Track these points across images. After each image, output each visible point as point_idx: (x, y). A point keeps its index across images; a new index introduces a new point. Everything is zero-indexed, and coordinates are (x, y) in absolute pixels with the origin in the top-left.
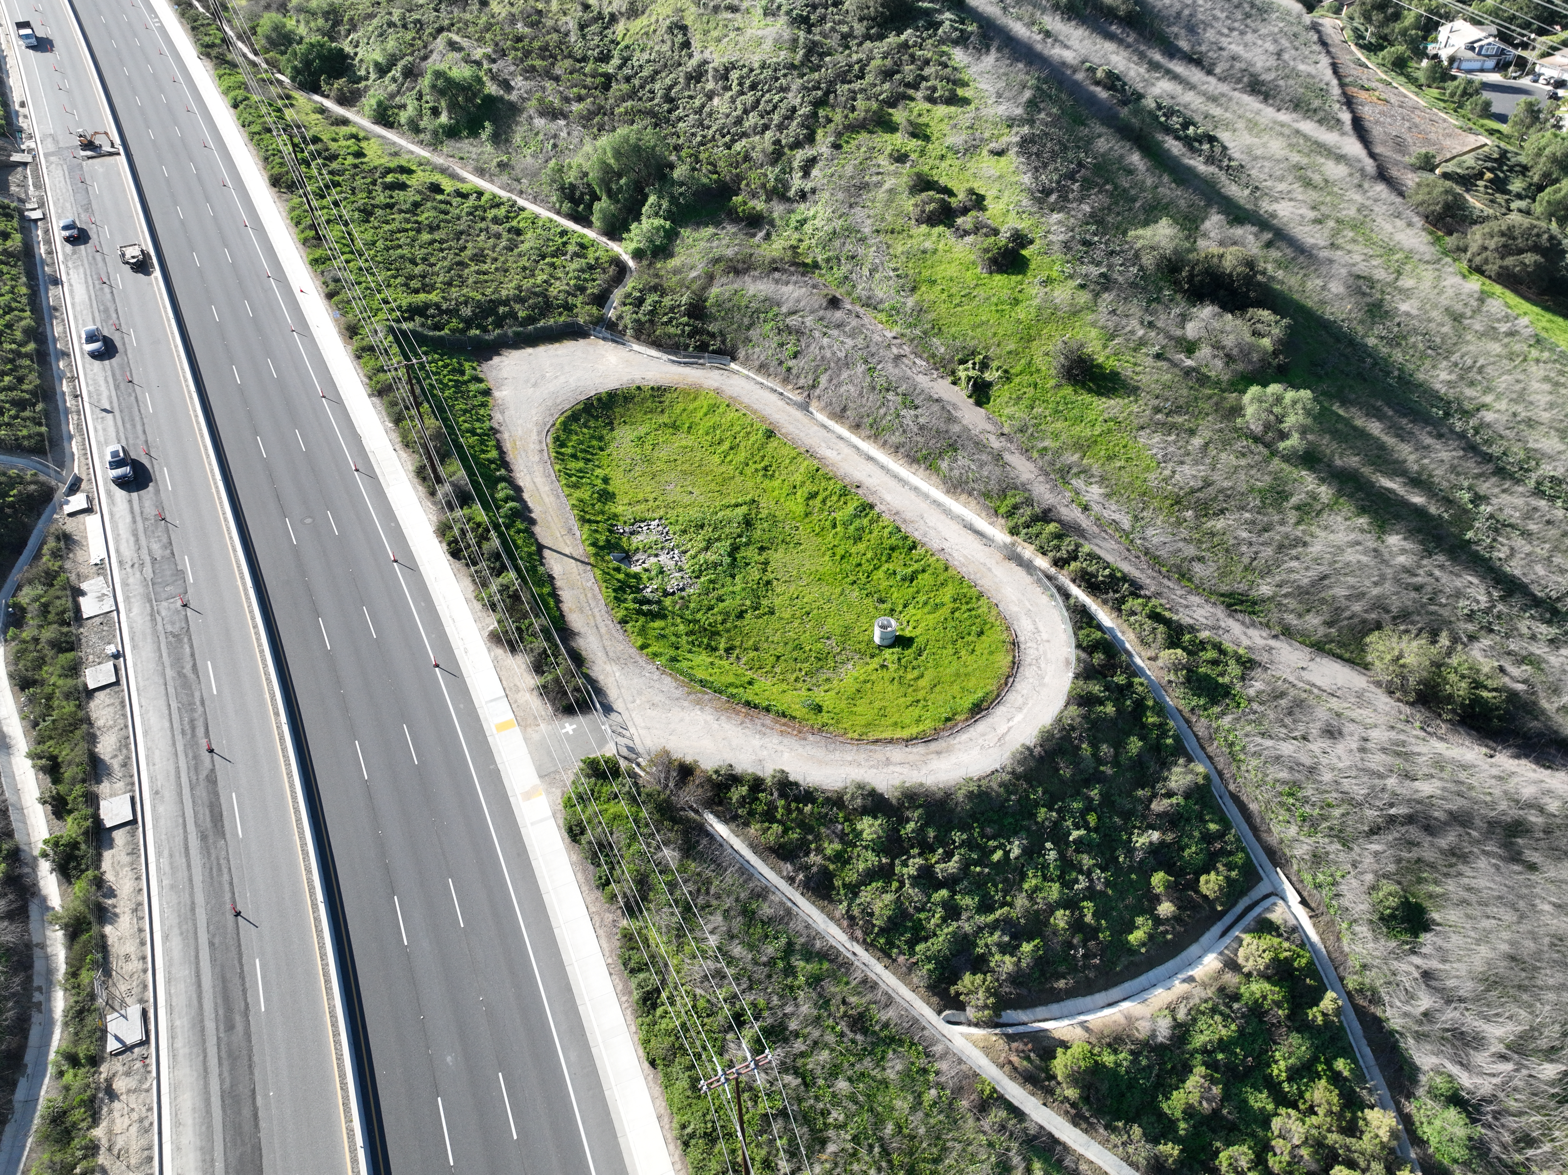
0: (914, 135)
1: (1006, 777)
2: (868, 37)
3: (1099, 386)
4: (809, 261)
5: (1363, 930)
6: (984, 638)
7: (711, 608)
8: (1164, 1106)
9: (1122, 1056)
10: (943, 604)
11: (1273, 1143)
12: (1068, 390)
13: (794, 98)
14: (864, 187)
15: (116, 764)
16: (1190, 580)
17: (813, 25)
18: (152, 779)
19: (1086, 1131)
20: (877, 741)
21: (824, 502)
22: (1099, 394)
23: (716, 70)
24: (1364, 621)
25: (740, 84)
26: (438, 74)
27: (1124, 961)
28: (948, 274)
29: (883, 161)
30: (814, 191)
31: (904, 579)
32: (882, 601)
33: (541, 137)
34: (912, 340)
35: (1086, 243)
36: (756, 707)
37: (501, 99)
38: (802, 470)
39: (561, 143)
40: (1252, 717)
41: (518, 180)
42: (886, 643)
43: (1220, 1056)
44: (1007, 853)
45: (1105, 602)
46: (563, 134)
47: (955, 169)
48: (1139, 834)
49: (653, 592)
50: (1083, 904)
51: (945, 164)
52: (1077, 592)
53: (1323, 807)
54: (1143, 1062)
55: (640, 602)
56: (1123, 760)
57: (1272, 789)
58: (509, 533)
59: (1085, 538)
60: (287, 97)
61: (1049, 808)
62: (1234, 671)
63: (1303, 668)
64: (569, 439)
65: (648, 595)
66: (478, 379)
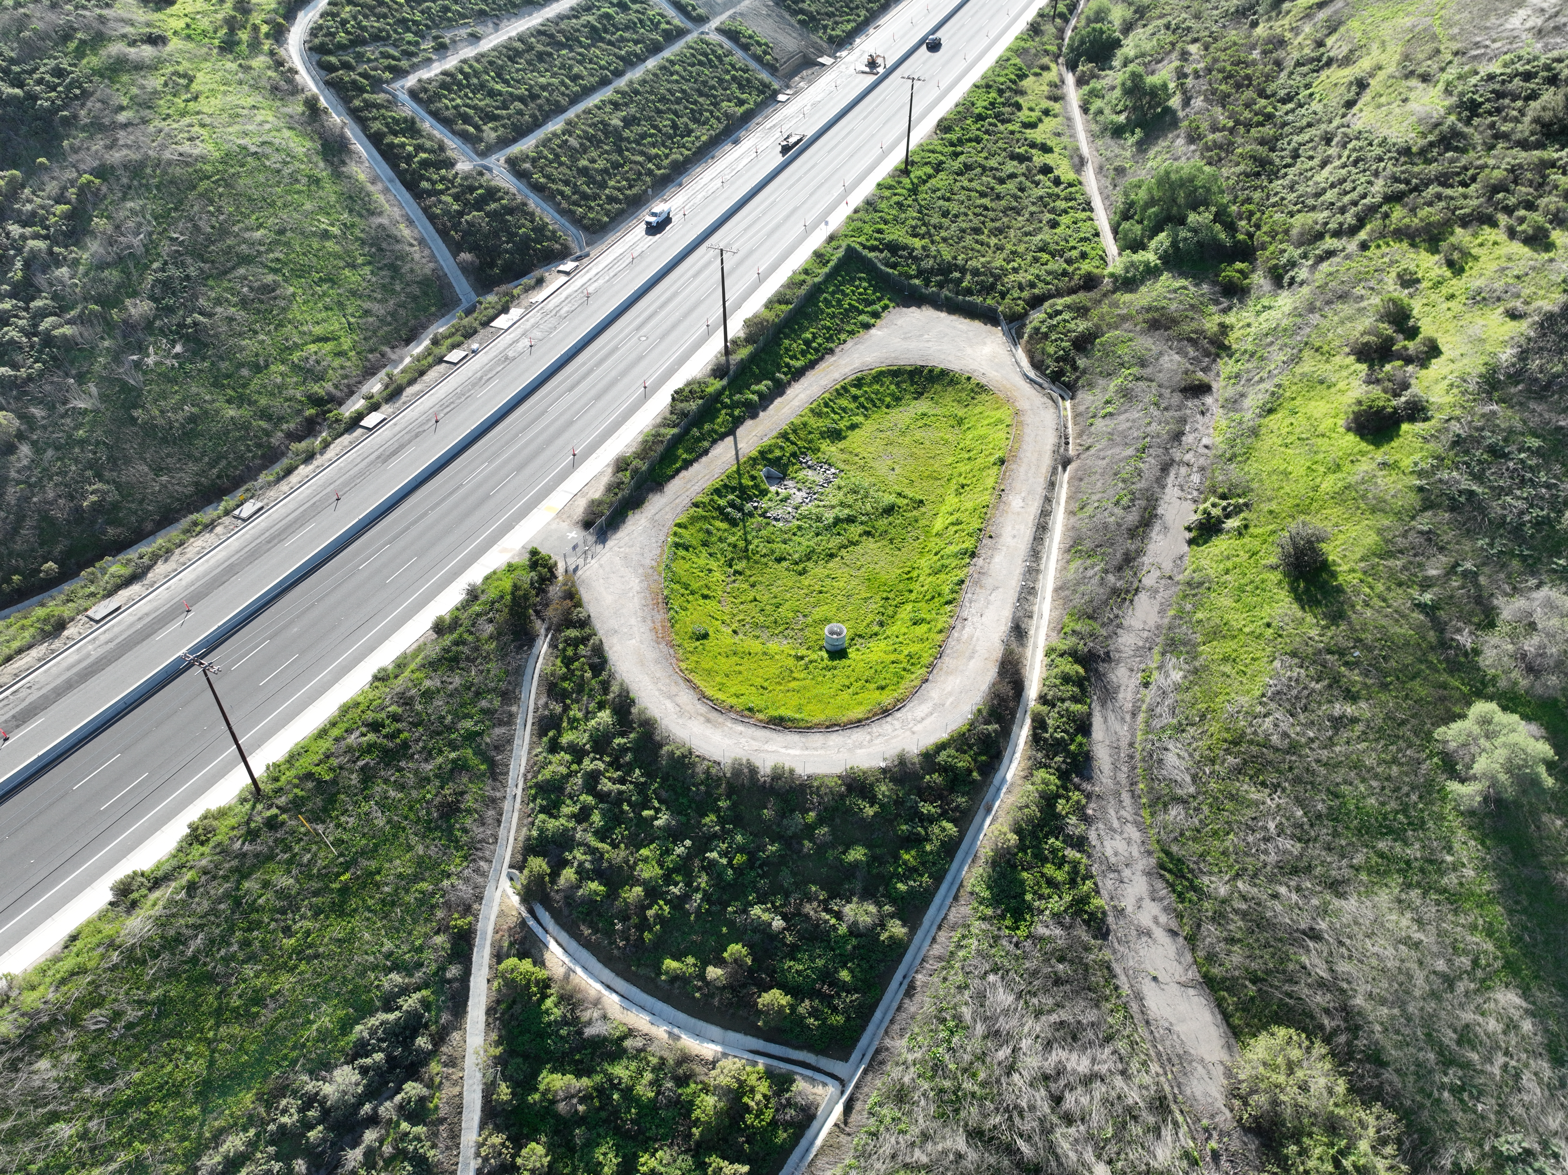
0: (1450, 264)
3: (1307, 590)
7: (770, 542)
8: (543, 1072)
9: (555, 1010)
10: (899, 653)
12: (1275, 577)
14: (1345, 296)
15: (403, 400)
16: (1152, 814)
17: (1477, 114)
18: (404, 416)
19: (488, 1024)
21: (956, 532)
22: (1298, 599)
23: (1346, 135)
24: (1302, 1012)
27: (649, 972)
28: (1314, 412)
29: (1390, 278)
30: (1301, 284)
33: (1168, 155)
37: (1174, 113)
41: (1117, 187)
43: (615, 1097)
44: (655, 817)
45: (1031, 757)
47: (1449, 314)
48: (768, 910)
49: (756, 508)
50: (661, 902)
51: (1445, 306)
52: (1023, 733)
53: (965, 1070)
54: (564, 1032)
55: (732, 504)
56: (830, 854)
57: (941, 1010)
58: (719, 410)
59: (1103, 704)
60: (1045, 68)
61: (722, 821)
62: (1056, 904)
63: (1155, 979)
64: (870, 385)
65: (748, 506)
66: (876, 315)
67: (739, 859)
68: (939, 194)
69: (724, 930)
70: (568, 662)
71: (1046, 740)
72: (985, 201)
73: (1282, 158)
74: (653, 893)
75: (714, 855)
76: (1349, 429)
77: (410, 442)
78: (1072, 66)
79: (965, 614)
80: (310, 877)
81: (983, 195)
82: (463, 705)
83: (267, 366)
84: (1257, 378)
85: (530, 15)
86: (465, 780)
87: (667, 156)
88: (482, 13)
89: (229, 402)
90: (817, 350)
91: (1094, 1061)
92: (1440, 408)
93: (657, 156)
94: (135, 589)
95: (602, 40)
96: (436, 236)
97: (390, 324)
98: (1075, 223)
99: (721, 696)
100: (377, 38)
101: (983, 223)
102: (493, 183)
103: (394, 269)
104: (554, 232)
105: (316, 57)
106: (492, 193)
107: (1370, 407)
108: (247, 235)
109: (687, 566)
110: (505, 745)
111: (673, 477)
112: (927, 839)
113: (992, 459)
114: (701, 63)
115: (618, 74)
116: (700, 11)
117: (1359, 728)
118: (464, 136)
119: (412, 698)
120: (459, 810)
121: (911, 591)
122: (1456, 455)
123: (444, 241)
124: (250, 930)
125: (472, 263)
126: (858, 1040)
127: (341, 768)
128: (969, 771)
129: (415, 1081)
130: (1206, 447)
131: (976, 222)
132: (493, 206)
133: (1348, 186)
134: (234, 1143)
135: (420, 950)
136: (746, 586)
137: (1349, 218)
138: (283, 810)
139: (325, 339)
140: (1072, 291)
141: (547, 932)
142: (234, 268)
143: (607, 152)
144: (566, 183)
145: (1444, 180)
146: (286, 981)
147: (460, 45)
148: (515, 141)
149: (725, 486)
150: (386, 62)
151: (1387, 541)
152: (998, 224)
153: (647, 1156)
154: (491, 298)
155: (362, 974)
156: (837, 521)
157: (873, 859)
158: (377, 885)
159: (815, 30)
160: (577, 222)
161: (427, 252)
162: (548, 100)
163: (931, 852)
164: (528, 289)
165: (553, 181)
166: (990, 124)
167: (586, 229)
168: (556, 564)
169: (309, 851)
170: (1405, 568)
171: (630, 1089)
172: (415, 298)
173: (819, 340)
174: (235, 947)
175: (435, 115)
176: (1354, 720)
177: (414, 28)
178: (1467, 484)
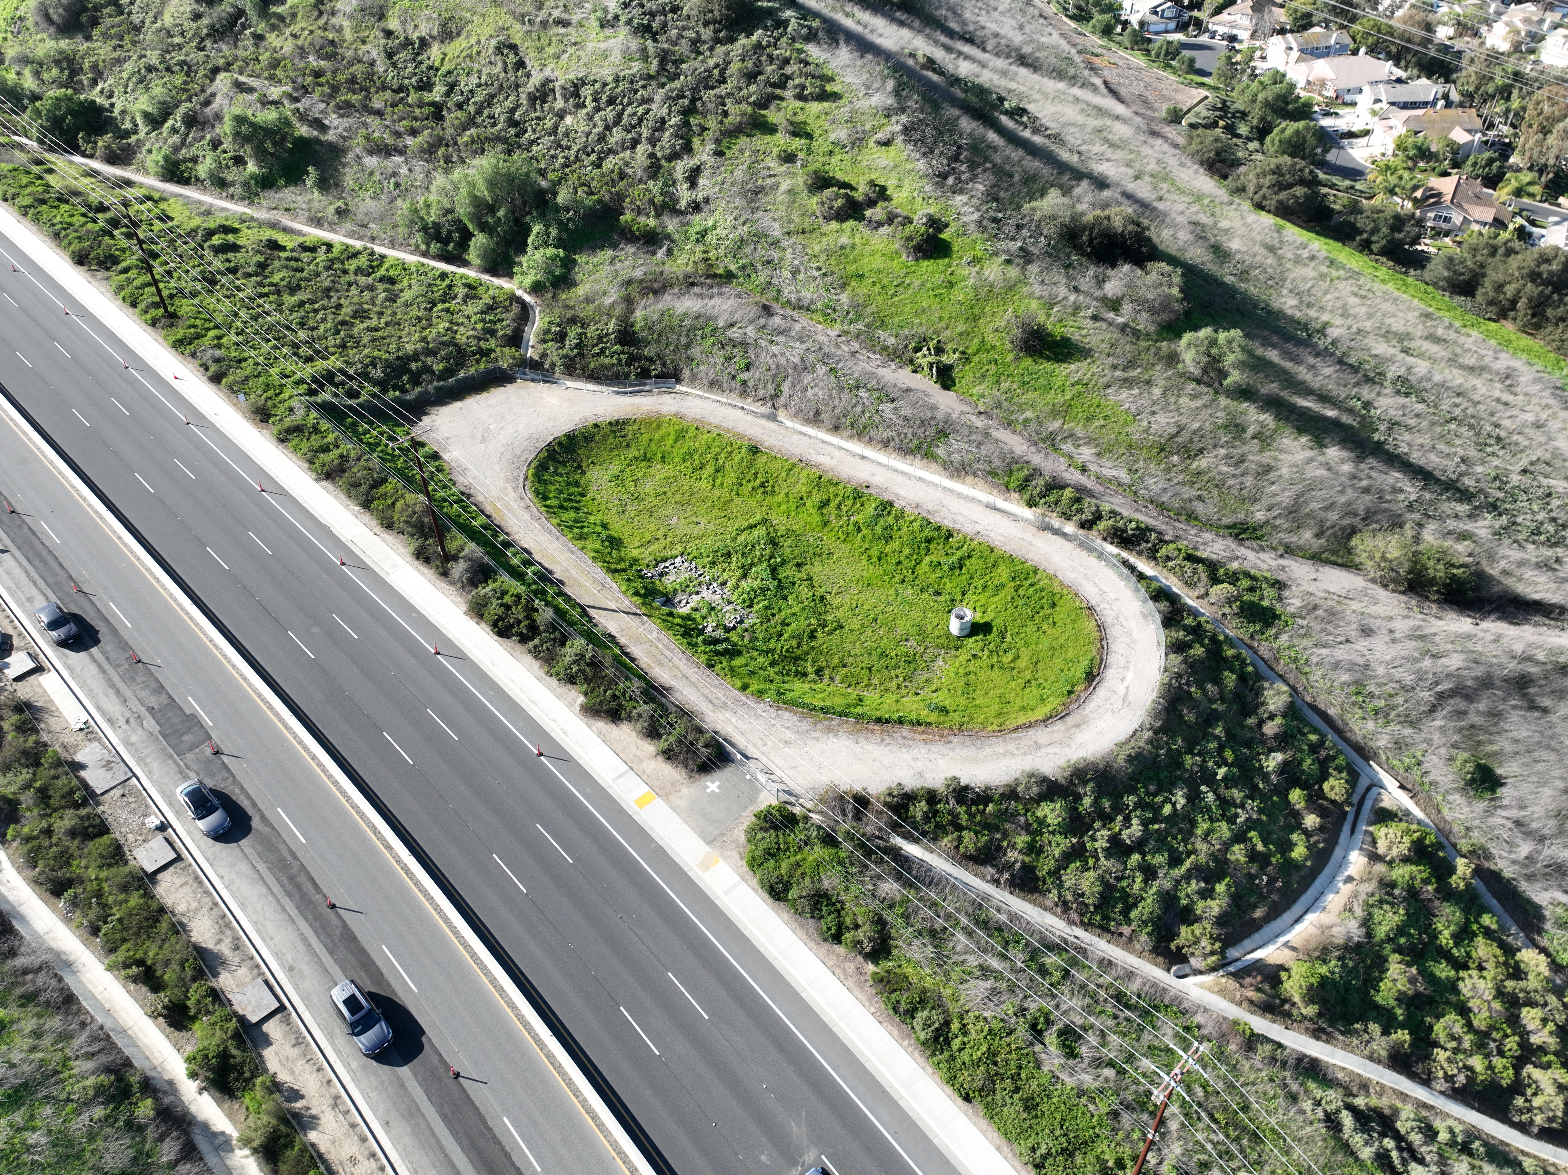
0: (795, 134)
1: (1148, 735)
2: (718, 41)
3: (1055, 353)
4: (721, 271)
5: (1457, 798)
6: (1058, 608)
7: (780, 635)
8: (1378, 999)
9: (1333, 963)
10: (1003, 585)
11: (1470, 1004)
12: (1028, 362)
13: (658, 109)
14: (759, 191)
15: (225, 949)
16: (1196, 519)
17: (657, 33)
18: (277, 955)
19: (1327, 1042)
20: (1017, 728)
21: (839, 507)
22: (1058, 361)
23: (563, 88)
24: (1343, 529)
25: (595, 100)
26: (240, 120)
27: (1295, 877)
28: (875, 266)
29: (772, 163)
30: (706, 201)
31: (952, 568)
32: (938, 593)
33: (377, 177)
34: (858, 335)
35: (995, 220)
36: (887, 721)
37: (317, 140)
38: (803, 480)
39: (403, 181)
40: (1302, 631)
41: (365, 226)
42: (966, 632)
44: (1174, 805)
45: (1140, 553)
46: (404, 171)
47: (848, 163)
51: (836, 160)
55: (710, 643)
56: (1227, 695)
59: (1100, 498)
63: (1315, 580)
64: (548, 490)
65: (713, 634)
67: (1229, 755)
69: (1277, 798)
75: (1222, 772)
76: (918, 260)
78: (69, 148)
79: (971, 531)
90: (464, 501)
92: (942, 214)
111: (647, 672)
131: (329, 318)
136: (843, 671)
141: (1238, 959)
145: (705, 85)
149: (682, 636)
178: (1012, 245)
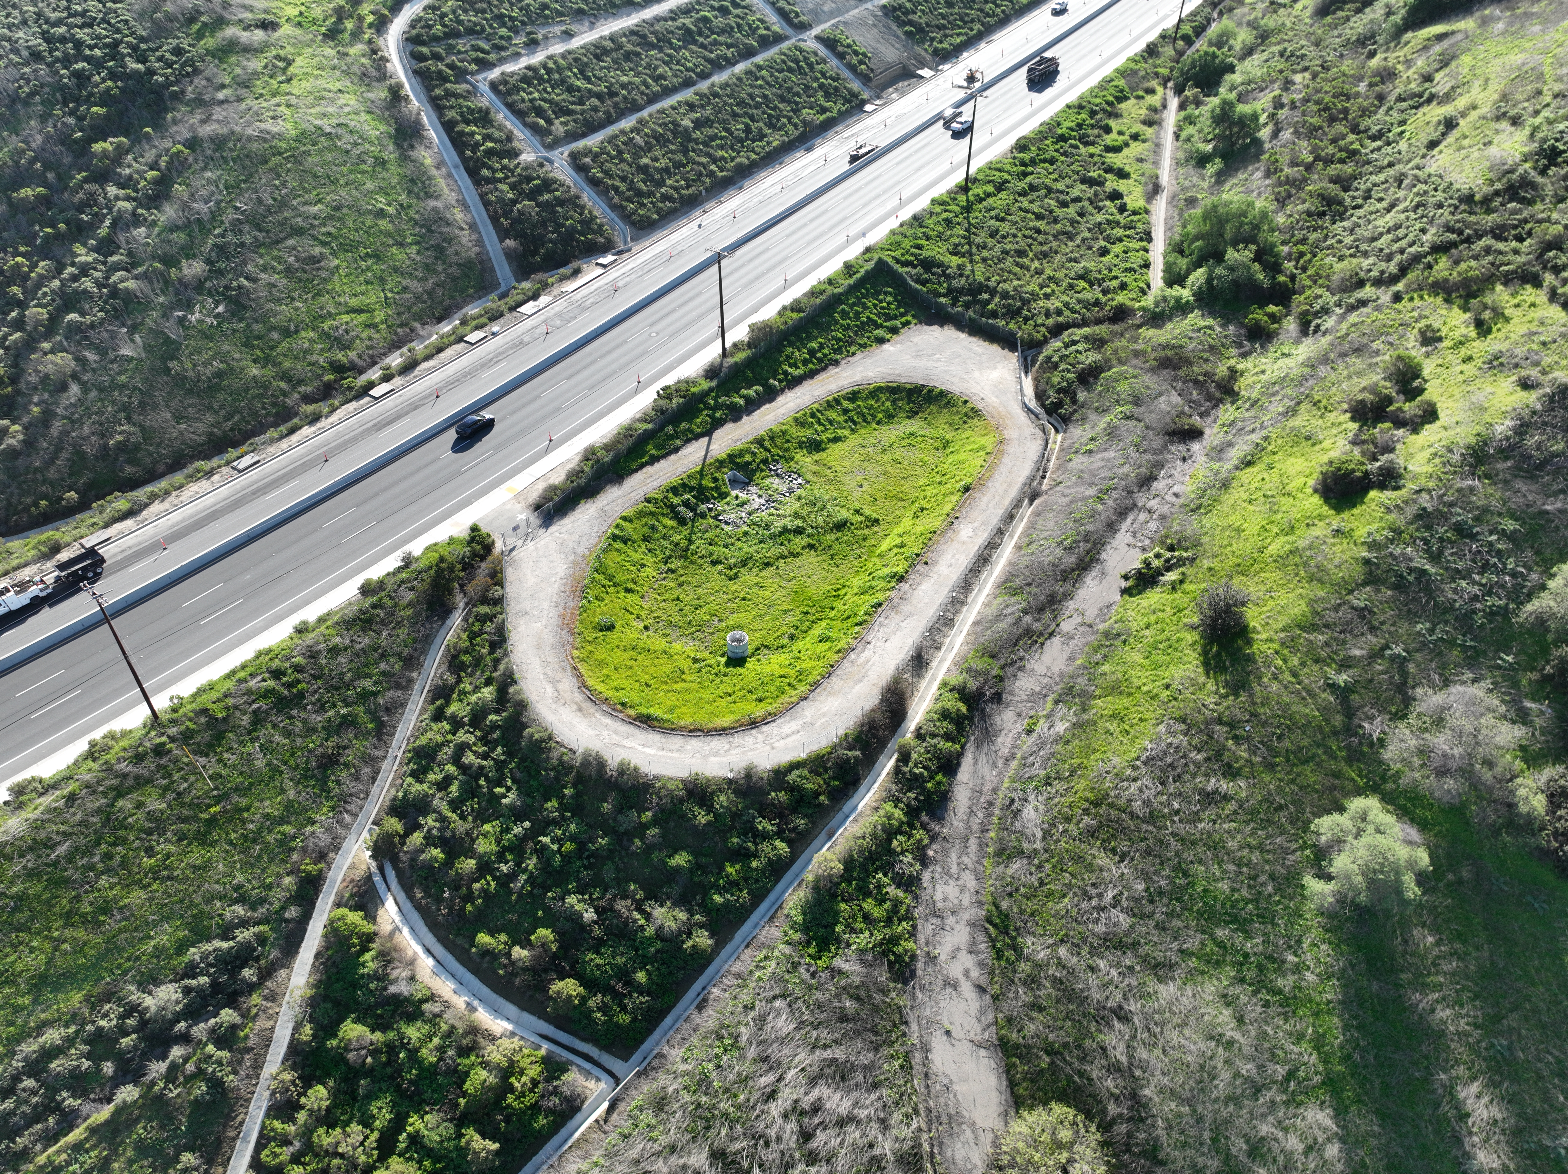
0: (1479, 324)
3: (1217, 656)
8: (348, 1022)
15: (416, 373)
18: (410, 390)
19: (312, 965)
20: (576, 669)
22: (1206, 662)
27: (465, 942)
34: (1182, 506)
37: (1261, 144)
43: (402, 1055)
44: (504, 796)
45: (885, 790)
47: (1461, 378)
48: (584, 901)
49: (710, 510)
50: (489, 878)
51: (1459, 368)
52: (888, 765)
53: (727, 1090)
54: (372, 986)
55: (686, 504)
56: (655, 856)
57: (723, 1026)
58: (701, 411)
59: (979, 746)
60: (1151, 91)
61: (562, 808)
62: (863, 939)
63: (948, 1033)
64: (865, 400)
65: (703, 507)
66: (894, 331)
67: (568, 846)
68: (993, 213)
69: (540, 913)
70: (473, 636)
71: (904, 774)
72: (1041, 225)
73: (1354, 198)
74: (485, 867)
75: (546, 840)
76: (1316, 491)
77: (407, 413)
78: (1179, 90)
79: (869, 638)
80: (183, 805)
81: (1039, 217)
82: (367, 665)
83: (297, 332)
84: (1250, 428)
85: (628, 15)
86: (351, 735)
87: (732, 159)
88: (580, 12)
89: (255, 361)
90: (820, 360)
91: (856, 1104)
92: (1415, 477)
93: (723, 158)
94: (129, 523)
95: (695, 42)
96: (488, 222)
97: (425, 302)
98: (1125, 252)
99: (600, 687)
100: (471, 31)
101: (1030, 246)
102: (551, 175)
103: (440, 251)
104: (601, 226)
105: (410, 47)
106: (548, 184)
107: (1339, 469)
108: (306, 208)
109: (619, 559)
110: (395, 708)
111: (636, 471)
112: (756, 856)
113: (958, 486)
114: (790, 70)
115: (704, 76)
116: (803, 18)
117: (1231, 807)
118: (535, 129)
119: (319, 652)
120: (337, 763)
121: (833, 609)
122: (1417, 530)
123: (495, 227)
124: (114, 844)
125: (515, 250)
126: (642, 1042)
127: (236, 707)
128: (817, 794)
129: (234, 1009)
130: (1176, 495)
131: (1023, 244)
132: (547, 196)
133: (1401, 232)
134: (52, 1036)
135: (270, 887)
136: (673, 585)
137: (1392, 268)
138: (172, 739)
139: (359, 311)
140: (1099, 322)
141: (389, 889)
142: (285, 238)
143: (672, 152)
144: (623, 179)
145: (1499, 233)
146: (137, 896)
147: (552, 41)
148: (584, 135)
149: (684, 485)
150: (474, 55)
151: (1316, 613)
152: (1045, 248)
153: (416, 1117)
154: (526, 285)
155: (209, 901)
156: (785, 531)
157: (697, 867)
158: (244, 821)
159: (922, 41)
160: (627, 217)
161: (475, 237)
162: (625, 98)
163: (756, 869)
164: (563, 278)
165: (610, 177)
166: (1072, 146)
167: (633, 224)
168: (493, 543)
169: (186, 780)
170: (1327, 644)
171: (417, 1050)
172: (454, 280)
173: (826, 351)
174: (96, 859)
175: (510, 106)
176: (1226, 798)
177: (509, 24)
178: (1420, 562)
